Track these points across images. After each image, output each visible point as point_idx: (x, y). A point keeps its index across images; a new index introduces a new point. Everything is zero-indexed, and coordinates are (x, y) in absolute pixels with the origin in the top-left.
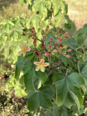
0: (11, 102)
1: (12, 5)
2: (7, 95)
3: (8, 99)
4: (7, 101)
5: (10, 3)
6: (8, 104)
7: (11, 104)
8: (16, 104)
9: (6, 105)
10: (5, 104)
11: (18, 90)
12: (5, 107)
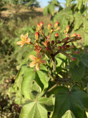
0: (10, 109)
1: (38, 17)
2: (8, 101)
3: (9, 105)
4: (7, 107)
5: (37, 16)
6: (7, 110)
7: (9, 111)
8: (14, 113)
9: (5, 111)
10: (4, 108)
11: (19, 97)
12: (3, 113)
